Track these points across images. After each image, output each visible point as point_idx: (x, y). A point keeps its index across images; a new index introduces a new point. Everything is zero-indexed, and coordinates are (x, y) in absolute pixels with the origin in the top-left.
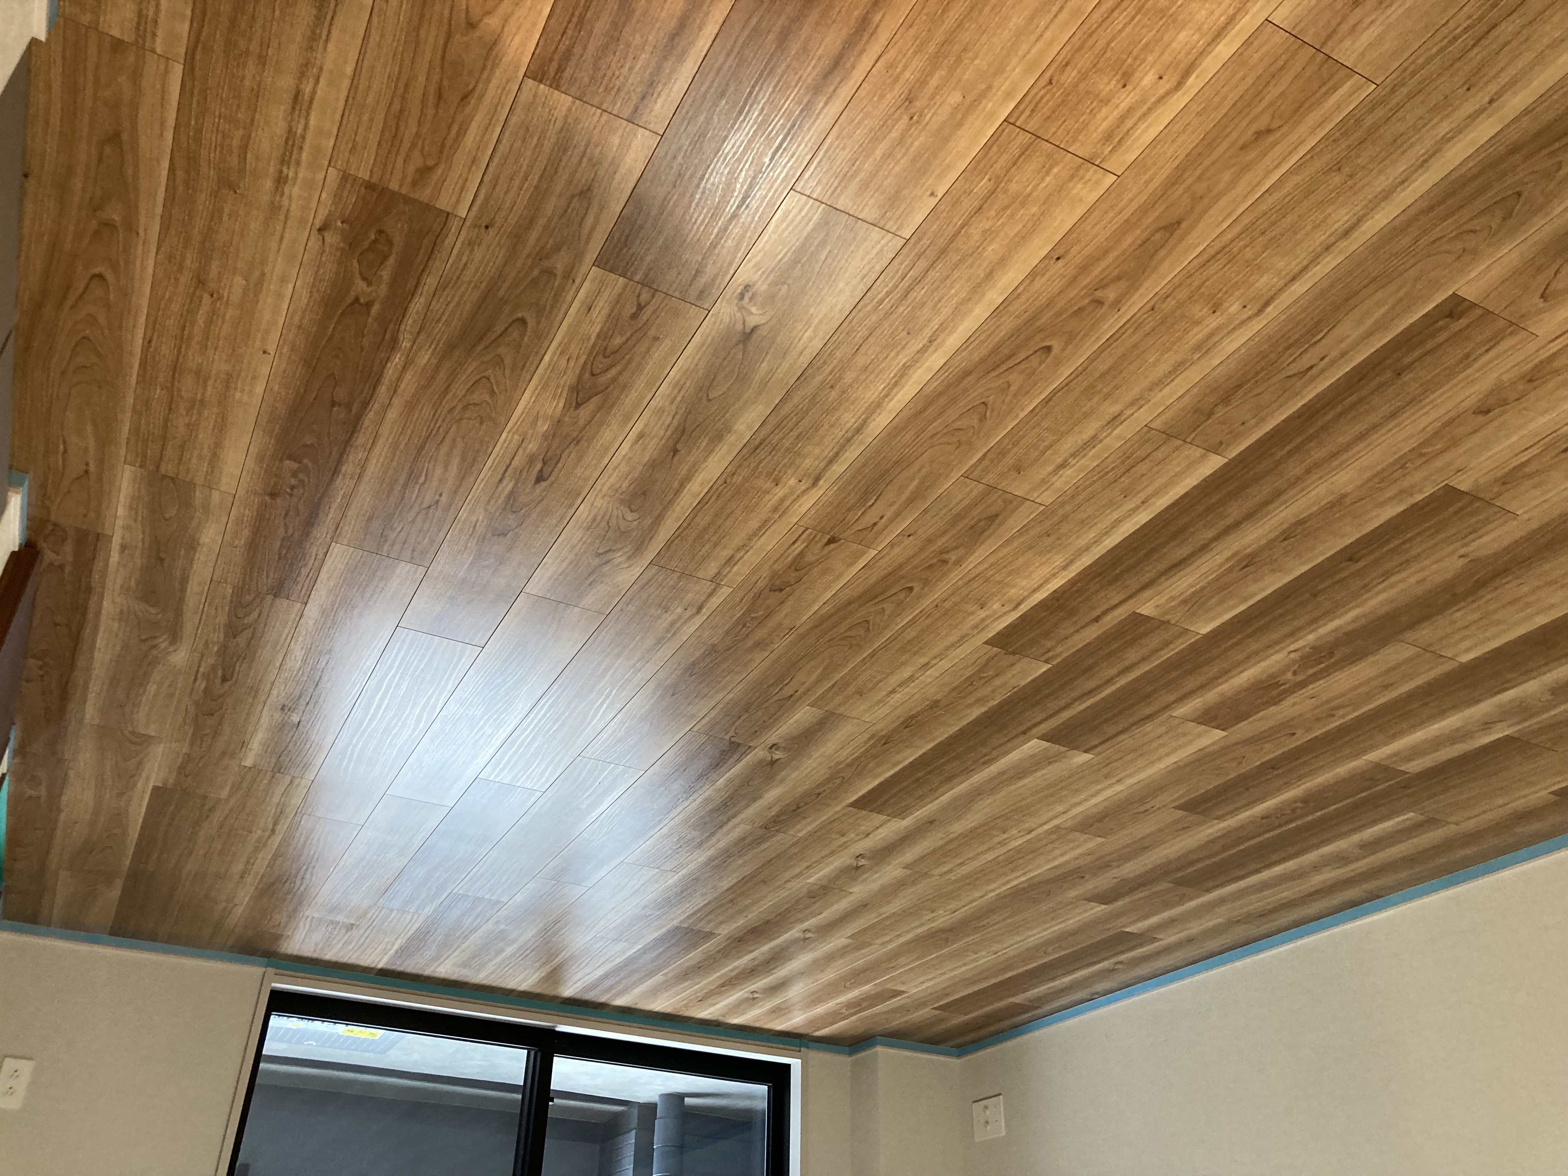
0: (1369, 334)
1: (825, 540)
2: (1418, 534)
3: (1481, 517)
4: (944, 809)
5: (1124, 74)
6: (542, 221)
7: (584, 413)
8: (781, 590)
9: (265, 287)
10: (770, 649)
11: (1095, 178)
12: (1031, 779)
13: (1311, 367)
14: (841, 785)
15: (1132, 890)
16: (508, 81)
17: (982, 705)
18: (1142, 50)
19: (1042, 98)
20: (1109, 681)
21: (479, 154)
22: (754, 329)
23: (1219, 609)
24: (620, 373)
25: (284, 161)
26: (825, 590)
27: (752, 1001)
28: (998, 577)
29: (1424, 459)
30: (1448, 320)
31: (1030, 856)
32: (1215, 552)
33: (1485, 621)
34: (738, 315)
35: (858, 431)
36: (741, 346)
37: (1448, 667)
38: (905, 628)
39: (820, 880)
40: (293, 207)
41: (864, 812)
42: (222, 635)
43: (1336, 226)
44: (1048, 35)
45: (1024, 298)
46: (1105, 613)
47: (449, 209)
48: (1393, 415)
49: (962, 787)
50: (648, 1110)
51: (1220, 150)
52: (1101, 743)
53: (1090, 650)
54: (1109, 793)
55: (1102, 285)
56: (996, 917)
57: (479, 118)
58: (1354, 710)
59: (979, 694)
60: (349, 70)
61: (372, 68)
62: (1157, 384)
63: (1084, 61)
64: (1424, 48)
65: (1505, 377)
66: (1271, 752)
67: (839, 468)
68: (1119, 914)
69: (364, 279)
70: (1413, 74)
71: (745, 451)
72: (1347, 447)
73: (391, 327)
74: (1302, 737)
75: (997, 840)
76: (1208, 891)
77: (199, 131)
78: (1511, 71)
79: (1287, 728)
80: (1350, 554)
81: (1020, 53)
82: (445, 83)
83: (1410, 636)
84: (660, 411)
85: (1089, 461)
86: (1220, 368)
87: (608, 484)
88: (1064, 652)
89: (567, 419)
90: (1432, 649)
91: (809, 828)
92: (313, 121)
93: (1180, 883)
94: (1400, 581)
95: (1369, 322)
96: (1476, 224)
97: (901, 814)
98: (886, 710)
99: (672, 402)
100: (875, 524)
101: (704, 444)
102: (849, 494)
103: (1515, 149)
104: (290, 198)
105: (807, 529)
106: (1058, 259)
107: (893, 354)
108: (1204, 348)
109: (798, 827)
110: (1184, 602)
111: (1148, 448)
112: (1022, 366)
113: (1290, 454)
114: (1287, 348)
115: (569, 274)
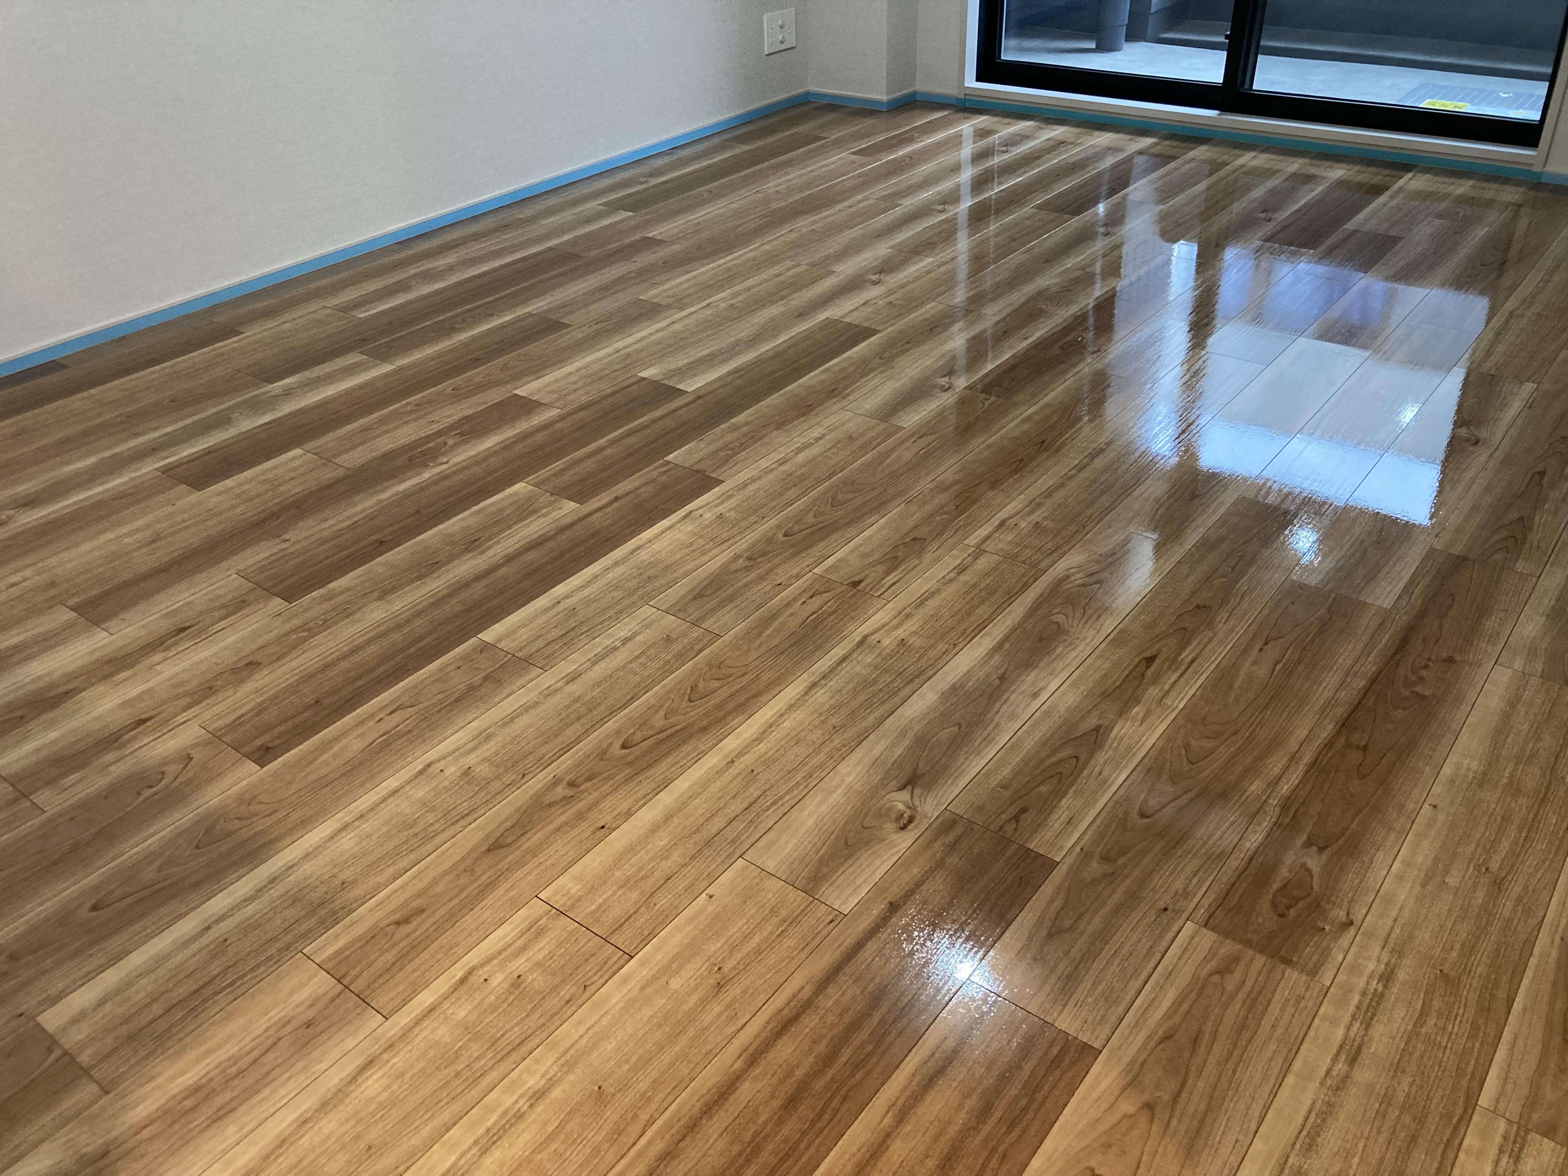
0: (337, 739)
1: (863, 585)
2: (320, 562)
3: (267, 573)
4: (787, 327)
5: (519, 986)
6: (1105, 910)
7: (1093, 721)
8: (914, 539)
9: (1423, 874)
10: (935, 483)
11: (557, 898)
12: (700, 355)
13: (391, 713)
14: (884, 352)
15: (620, 250)
16: (1120, 1048)
17: (734, 424)
18: (498, 1007)
19: (595, 974)
20: (613, 443)
21: (1162, 981)
22: (903, 788)
23: (505, 504)
24: (1048, 756)
25: (1379, 997)
26: (870, 538)
27: (1009, 143)
28: (702, 541)
29: (307, 626)
30: (270, 745)
31: (711, 283)
32: (502, 554)
33: (276, 483)
34: (917, 803)
35: (814, 685)
36: (919, 772)
37: (312, 445)
38: (798, 499)
39: (921, 260)
40: (1377, 949)
41: (866, 325)
42: (1536, 520)
43: (352, 835)
44: (582, 1030)
45: (640, 794)
46: (609, 504)
47: (1205, 930)
48: (326, 667)
49: (767, 347)
50: (1135, 34)
51: (442, 911)
52: (629, 386)
53: (627, 471)
54: (629, 340)
55: (567, 800)
56: (752, 226)
57: (1156, 1015)
58: (396, 409)
59: (735, 435)
60: (1290, 1079)
61: (1265, 1077)
62: (530, 707)
63: (554, 1002)
64: (258, 979)
65: (230, 692)
66: (476, 374)
67: (839, 651)
68: (634, 229)
69: (1309, 871)
70: (269, 958)
71: (930, 673)
72: (370, 641)
73: (1288, 820)
74: (446, 386)
75: (741, 298)
76: (551, 249)
77: (1472, 1037)
78: (188, 952)
79: (458, 395)
80: (382, 546)
81: (609, 1016)
82: (1187, 1054)
83: (340, 473)
84: (1012, 717)
85: (603, 642)
86: (471, 718)
87: (1077, 651)
88: (650, 472)
89: (1112, 717)
90: (323, 461)
91: (923, 310)
92: (1340, 1033)
93: (575, 256)
94: (342, 521)
95: (336, 749)
96: (237, 824)
97: (829, 323)
98: (828, 422)
99: (998, 725)
100: (811, 597)
101: (970, 684)
102: (832, 627)
103: (196, 885)
104: (1379, 960)
105: (879, 596)
106: (603, 827)
107: (771, 753)
108: (485, 736)
109: (933, 312)
110: (535, 512)
111: (547, 651)
112: (651, 732)
113: (420, 638)
114: (410, 731)
115: (1086, 856)
